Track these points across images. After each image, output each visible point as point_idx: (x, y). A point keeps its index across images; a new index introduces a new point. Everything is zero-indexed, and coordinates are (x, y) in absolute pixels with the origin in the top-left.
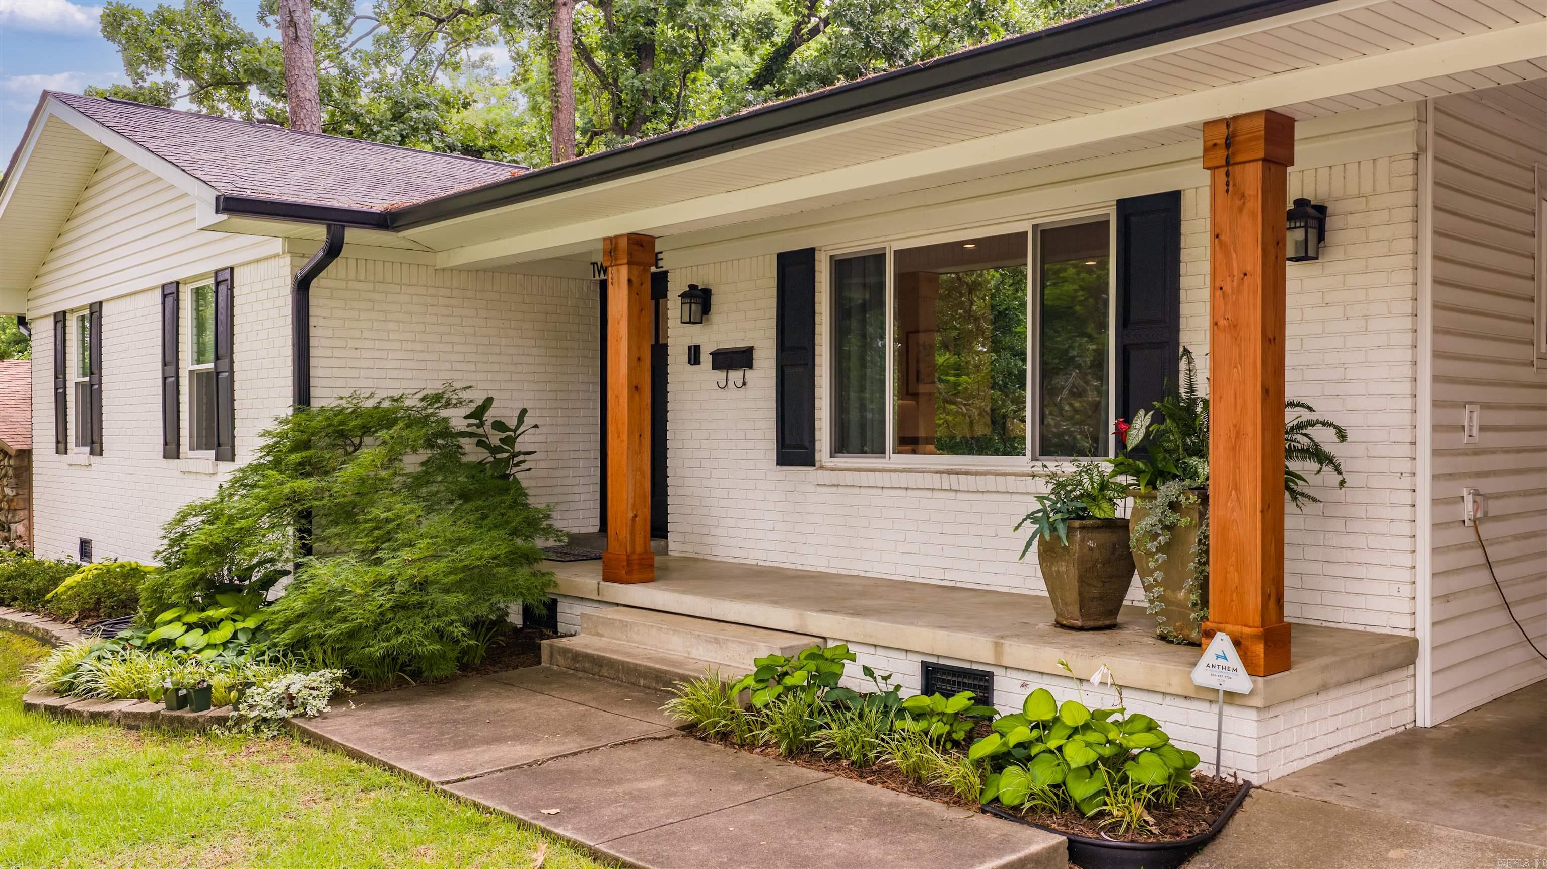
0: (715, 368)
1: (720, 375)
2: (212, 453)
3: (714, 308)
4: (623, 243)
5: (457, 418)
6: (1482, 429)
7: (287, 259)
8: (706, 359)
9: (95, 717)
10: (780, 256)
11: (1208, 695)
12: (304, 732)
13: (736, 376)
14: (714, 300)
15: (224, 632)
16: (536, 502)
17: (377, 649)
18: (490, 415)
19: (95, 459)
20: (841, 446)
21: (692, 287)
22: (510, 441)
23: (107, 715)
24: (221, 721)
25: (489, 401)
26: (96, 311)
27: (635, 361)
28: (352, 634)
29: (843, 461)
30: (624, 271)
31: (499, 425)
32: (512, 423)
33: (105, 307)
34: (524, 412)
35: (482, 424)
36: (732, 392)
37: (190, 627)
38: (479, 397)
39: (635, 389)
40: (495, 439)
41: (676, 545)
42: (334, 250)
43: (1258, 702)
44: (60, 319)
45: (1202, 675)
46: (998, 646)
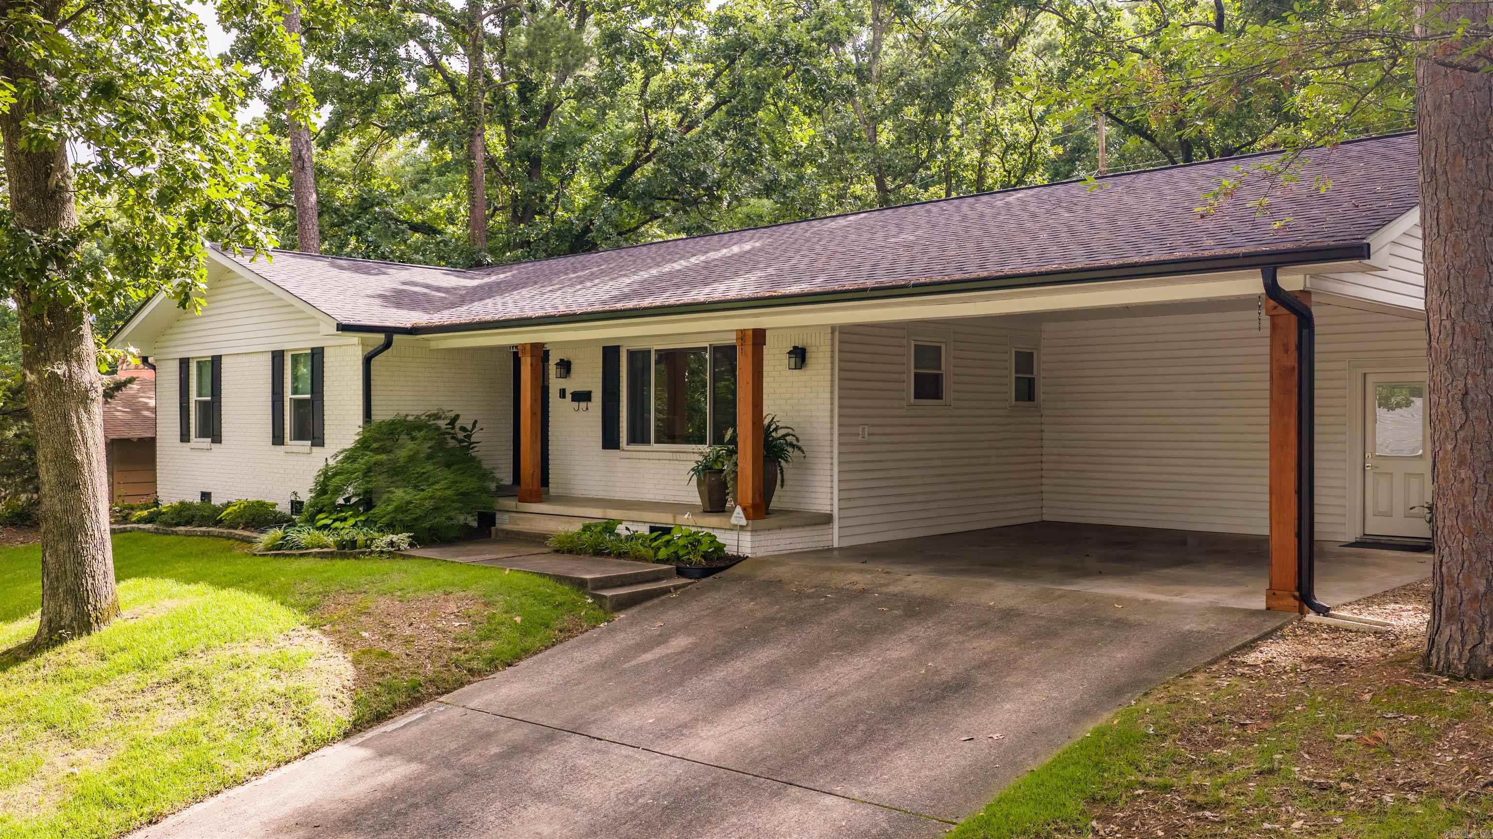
0: (573, 400)
1: (576, 404)
2: (309, 443)
3: (572, 371)
4: (528, 348)
5: (442, 424)
6: (869, 434)
7: (360, 348)
8: (569, 396)
9: (302, 555)
10: (604, 348)
11: (733, 528)
12: (402, 555)
13: (583, 405)
14: (573, 367)
15: (351, 521)
16: (485, 465)
17: (427, 525)
18: (458, 424)
19: (215, 446)
20: (632, 440)
21: (562, 360)
22: (469, 437)
23: (309, 554)
24: (363, 553)
25: (457, 417)
26: (216, 362)
27: (534, 400)
28: (416, 519)
29: (632, 447)
30: (529, 359)
31: (463, 429)
32: (469, 427)
33: (223, 360)
34: (475, 422)
35: (453, 428)
36: (581, 413)
37: (335, 520)
38: (452, 414)
39: (533, 413)
40: (461, 435)
41: (553, 490)
42: (388, 345)
43: (749, 528)
44: (184, 363)
45: (733, 521)
46: (675, 517)
